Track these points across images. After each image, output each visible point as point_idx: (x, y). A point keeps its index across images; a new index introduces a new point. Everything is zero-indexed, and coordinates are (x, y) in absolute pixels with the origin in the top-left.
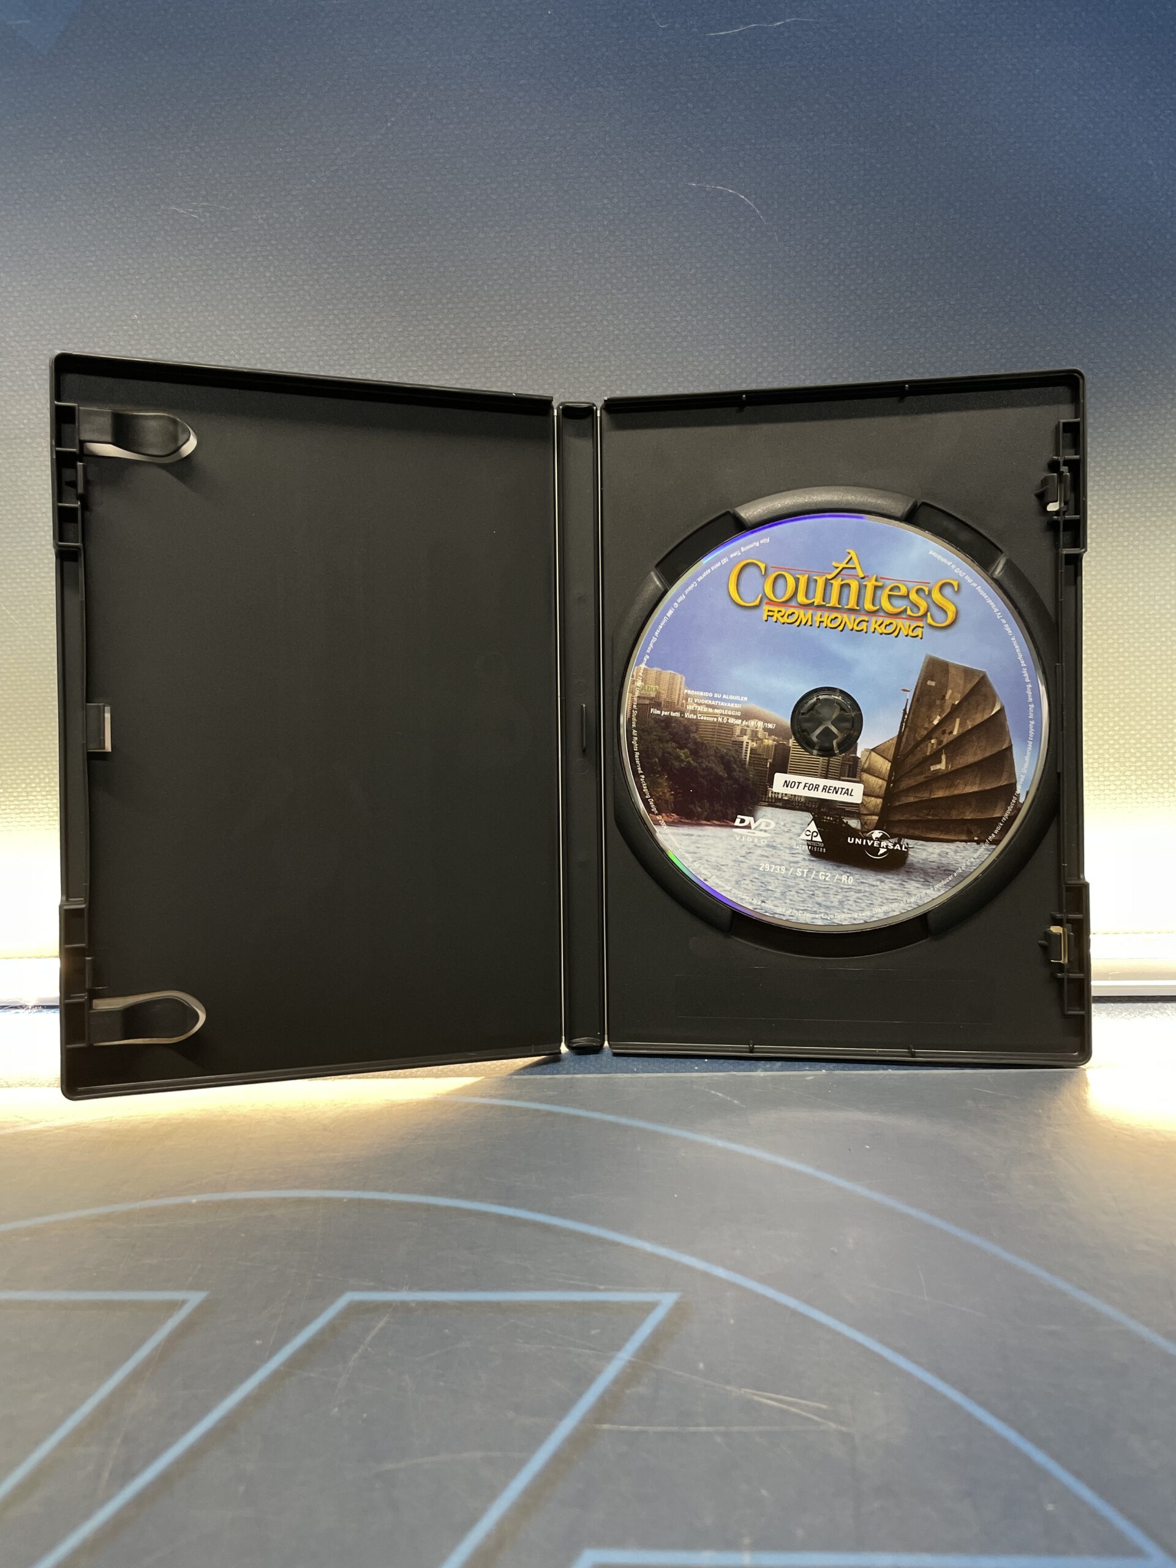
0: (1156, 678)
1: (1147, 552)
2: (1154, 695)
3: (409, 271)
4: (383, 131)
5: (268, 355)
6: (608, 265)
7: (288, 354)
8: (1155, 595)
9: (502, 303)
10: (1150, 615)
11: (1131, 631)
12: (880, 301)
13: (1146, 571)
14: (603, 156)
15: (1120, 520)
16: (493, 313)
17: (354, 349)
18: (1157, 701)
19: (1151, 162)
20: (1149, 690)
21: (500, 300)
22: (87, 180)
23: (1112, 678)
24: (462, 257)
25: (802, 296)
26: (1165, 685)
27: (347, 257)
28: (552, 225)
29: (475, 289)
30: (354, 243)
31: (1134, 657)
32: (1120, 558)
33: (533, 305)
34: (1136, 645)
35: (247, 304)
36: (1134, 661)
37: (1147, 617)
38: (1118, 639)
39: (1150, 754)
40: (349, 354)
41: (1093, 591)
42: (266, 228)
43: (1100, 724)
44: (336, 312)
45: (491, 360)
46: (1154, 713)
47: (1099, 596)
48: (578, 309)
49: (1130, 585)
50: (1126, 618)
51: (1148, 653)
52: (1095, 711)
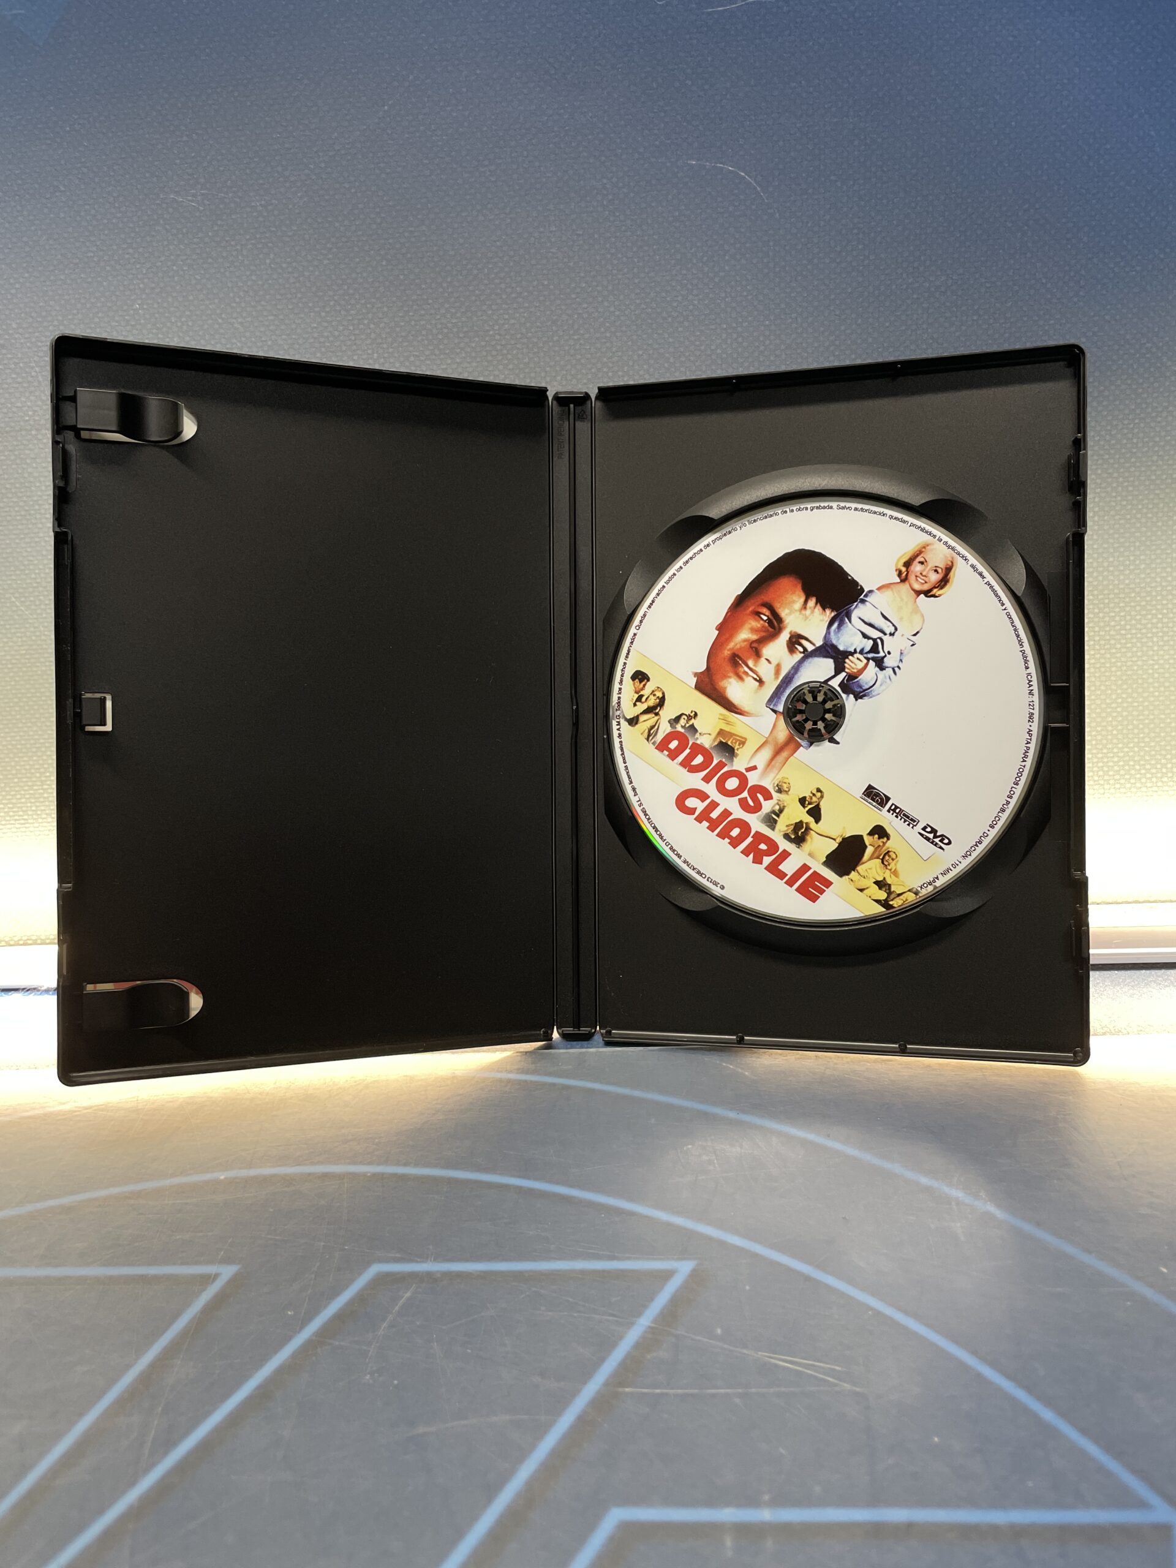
0: (1158, 650)
1: (1149, 524)
2: (1156, 667)
3: (409, 255)
4: (381, 114)
5: (270, 343)
6: (608, 246)
7: (290, 341)
8: (1156, 568)
9: (503, 286)
10: (1151, 587)
11: (1132, 604)
12: (883, 278)
13: (1148, 543)
14: (602, 136)
15: (1124, 494)
16: (493, 296)
17: (354, 335)
18: (1158, 673)
19: (1153, 133)
20: (1151, 662)
21: (501, 283)
22: (85, 170)
23: (1114, 651)
24: (461, 241)
25: (804, 273)
26: (1167, 657)
27: (346, 242)
28: (551, 207)
29: (475, 272)
30: (353, 228)
31: (1136, 629)
32: (1122, 531)
33: (534, 287)
34: (1138, 617)
35: (247, 292)
36: (1136, 634)
37: (1149, 589)
38: (1119, 612)
39: (1152, 726)
40: (350, 340)
41: (1095, 564)
42: (265, 214)
43: (1103, 697)
44: (336, 298)
45: (493, 343)
46: (1156, 685)
47: (1101, 569)
48: (578, 290)
49: (1132, 558)
50: (1127, 591)
51: (1149, 626)
52: (1098, 684)
